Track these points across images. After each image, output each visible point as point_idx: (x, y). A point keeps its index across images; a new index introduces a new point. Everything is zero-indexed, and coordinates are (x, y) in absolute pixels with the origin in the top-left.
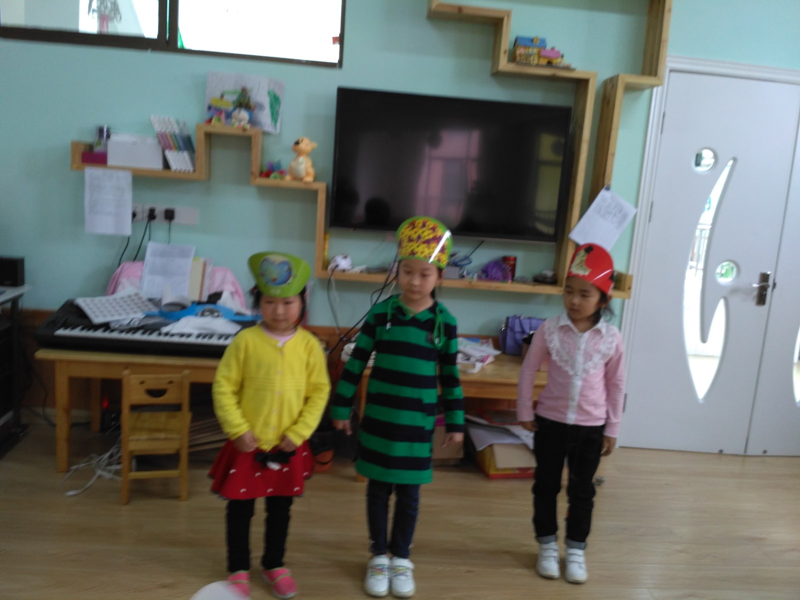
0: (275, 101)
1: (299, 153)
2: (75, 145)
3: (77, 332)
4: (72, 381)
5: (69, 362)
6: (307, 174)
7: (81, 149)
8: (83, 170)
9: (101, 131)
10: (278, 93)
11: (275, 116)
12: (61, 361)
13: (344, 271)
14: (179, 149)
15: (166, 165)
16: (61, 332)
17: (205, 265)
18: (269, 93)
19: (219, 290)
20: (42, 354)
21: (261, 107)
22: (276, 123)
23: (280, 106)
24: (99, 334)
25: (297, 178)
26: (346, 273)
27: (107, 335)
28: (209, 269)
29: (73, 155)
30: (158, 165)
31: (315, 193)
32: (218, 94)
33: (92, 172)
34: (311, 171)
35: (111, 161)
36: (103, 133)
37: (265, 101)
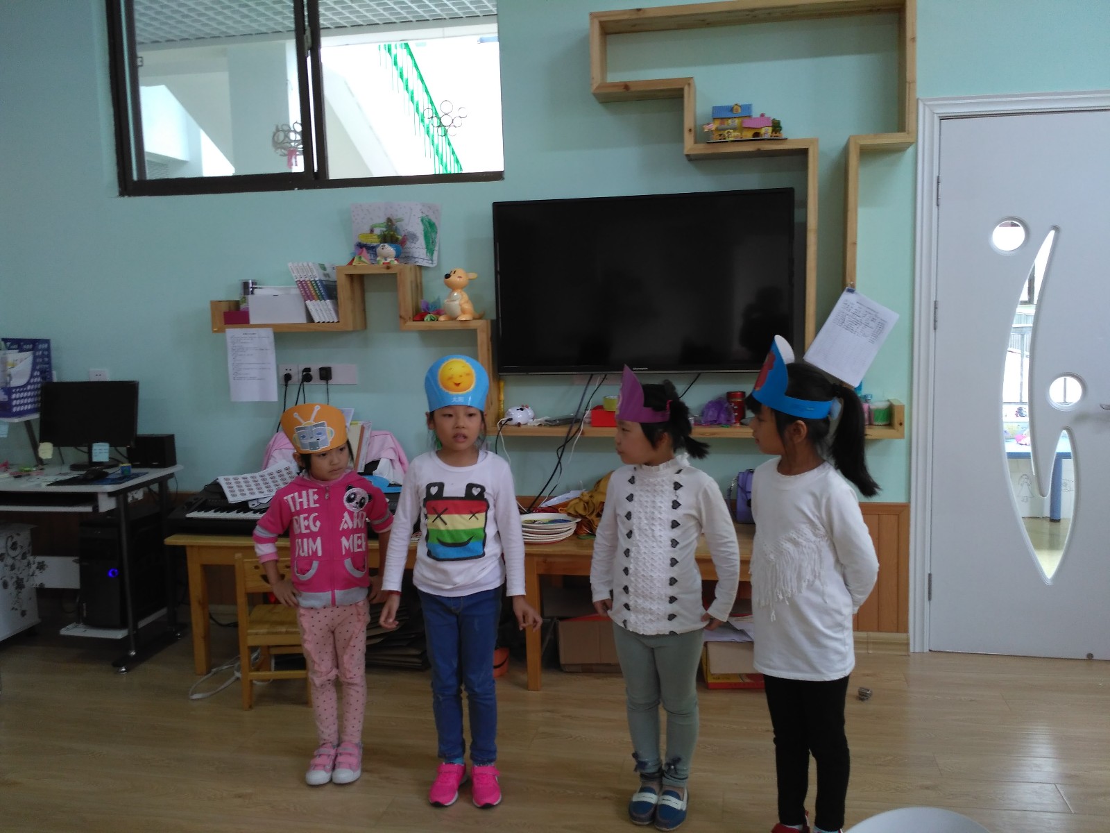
0: (430, 228)
1: (453, 287)
2: (215, 305)
3: (211, 514)
4: (207, 569)
5: (200, 547)
6: (463, 312)
7: (224, 308)
8: (224, 332)
9: (246, 285)
10: (434, 220)
11: (430, 245)
12: (192, 546)
13: (519, 424)
14: (321, 298)
15: (310, 318)
16: (195, 515)
17: (363, 429)
18: (422, 221)
19: (376, 459)
20: (171, 540)
21: (413, 237)
22: (432, 254)
23: (436, 233)
24: (233, 515)
25: (453, 318)
26: (522, 427)
27: (242, 516)
28: (367, 434)
29: (213, 316)
30: (302, 319)
31: (473, 332)
32: (367, 229)
33: (233, 333)
34: (468, 307)
35: (252, 322)
36: (247, 288)
37: (418, 229)
